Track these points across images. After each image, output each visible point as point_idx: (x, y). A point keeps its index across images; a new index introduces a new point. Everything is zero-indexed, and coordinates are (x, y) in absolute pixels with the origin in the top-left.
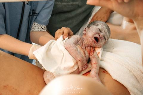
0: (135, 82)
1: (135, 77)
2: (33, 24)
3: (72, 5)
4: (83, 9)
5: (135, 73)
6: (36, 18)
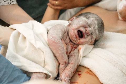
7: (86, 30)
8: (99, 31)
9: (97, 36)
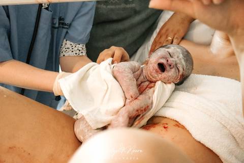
0: (233, 146)
1: (233, 136)
2: (64, 44)
3: (124, 9)
4: (143, 15)
5: (233, 131)
6: (67, 32)
7: (168, 61)
8: (185, 61)
9: (184, 69)
